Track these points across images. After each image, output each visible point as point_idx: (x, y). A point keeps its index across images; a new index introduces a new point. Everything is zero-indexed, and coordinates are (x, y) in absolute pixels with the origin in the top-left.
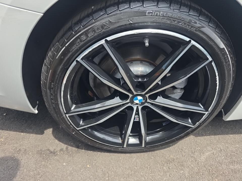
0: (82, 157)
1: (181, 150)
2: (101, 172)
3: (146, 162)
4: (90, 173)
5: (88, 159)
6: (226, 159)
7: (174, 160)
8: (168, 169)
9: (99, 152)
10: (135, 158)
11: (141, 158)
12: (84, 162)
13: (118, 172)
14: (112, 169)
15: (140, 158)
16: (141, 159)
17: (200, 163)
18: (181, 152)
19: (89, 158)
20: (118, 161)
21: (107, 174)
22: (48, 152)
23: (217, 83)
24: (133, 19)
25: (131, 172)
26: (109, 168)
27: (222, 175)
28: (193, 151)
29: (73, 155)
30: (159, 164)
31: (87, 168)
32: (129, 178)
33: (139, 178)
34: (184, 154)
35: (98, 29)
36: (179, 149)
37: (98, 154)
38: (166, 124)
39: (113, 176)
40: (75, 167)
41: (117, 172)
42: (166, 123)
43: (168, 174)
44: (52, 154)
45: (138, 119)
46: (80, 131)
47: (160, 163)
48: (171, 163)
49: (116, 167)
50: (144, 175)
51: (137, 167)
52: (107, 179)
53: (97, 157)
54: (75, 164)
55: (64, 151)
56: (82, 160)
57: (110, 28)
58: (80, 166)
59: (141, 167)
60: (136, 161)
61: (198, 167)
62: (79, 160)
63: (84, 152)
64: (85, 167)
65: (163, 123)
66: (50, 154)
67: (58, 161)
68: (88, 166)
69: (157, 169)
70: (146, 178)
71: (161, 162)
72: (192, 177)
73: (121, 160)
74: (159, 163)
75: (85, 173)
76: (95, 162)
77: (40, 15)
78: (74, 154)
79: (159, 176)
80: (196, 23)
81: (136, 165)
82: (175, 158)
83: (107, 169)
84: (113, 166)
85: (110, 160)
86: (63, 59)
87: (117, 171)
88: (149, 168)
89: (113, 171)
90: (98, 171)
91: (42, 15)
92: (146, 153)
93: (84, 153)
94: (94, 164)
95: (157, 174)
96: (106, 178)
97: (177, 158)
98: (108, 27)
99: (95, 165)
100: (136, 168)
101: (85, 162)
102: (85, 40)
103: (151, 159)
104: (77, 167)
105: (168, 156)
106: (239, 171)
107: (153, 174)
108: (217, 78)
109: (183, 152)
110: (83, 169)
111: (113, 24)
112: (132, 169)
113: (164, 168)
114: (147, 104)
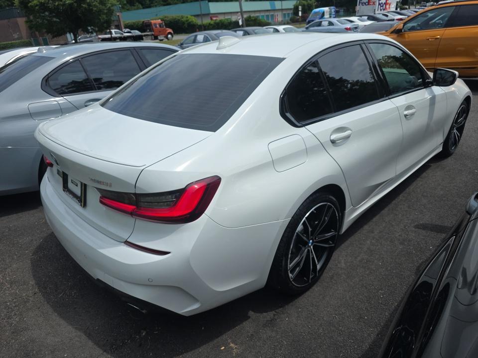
114: (314, 244)
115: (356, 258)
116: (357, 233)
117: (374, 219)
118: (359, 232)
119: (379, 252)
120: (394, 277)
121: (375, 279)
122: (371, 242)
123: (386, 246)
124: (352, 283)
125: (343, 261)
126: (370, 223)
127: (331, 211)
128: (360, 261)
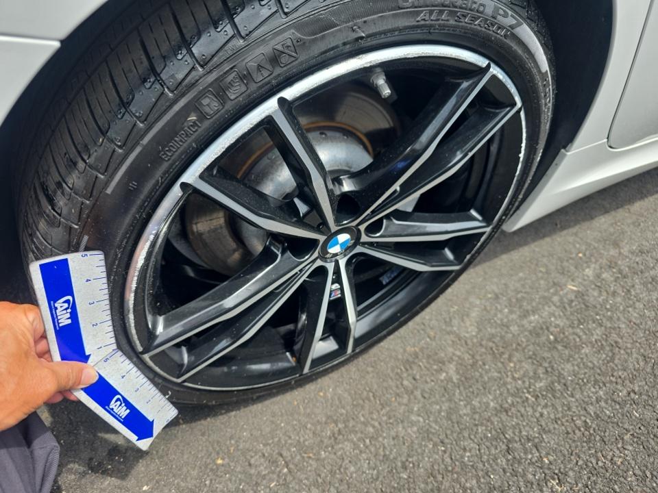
0: (189, 444)
1: (423, 326)
2: (262, 460)
3: (359, 386)
4: (234, 478)
5: (210, 442)
6: (511, 312)
7: (416, 355)
8: (414, 382)
9: (232, 411)
10: (329, 387)
11: (344, 383)
12: (202, 457)
13: (306, 440)
14: (286, 441)
15: (342, 382)
16: (347, 384)
17: (469, 342)
18: (423, 330)
19: (210, 440)
20: (292, 415)
21: (281, 459)
22: (73, 477)
23: (519, 158)
24: (365, 22)
25: (337, 426)
26: (279, 440)
27: (517, 350)
28: (448, 320)
29: (157, 452)
30: (391, 378)
31: (218, 469)
32: (339, 443)
33: (362, 432)
34: (432, 334)
35: (260, 67)
36: (418, 324)
37: (230, 417)
38: (390, 279)
39: (298, 457)
40: (182, 481)
41: (304, 442)
42: (390, 277)
43: (418, 393)
44: (88, 476)
45: (339, 292)
46: (186, 384)
47: (391, 375)
48: (413, 366)
49: (295, 430)
50: (370, 420)
51: (344, 408)
52: (286, 470)
53: (231, 428)
54: (179, 472)
55: (125, 453)
56: (193, 453)
57: (299, 60)
58: (194, 473)
59: (355, 403)
60: (335, 394)
61: (470, 352)
62: (186, 457)
63: (188, 431)
64: (212, 470)
65: (381, 279)
66: (80, 479)
67: (121, 489)
68: (220, 462)
69: (391, 391)
70: (376, 424)
71: (393, 371)
72: (466, 378)
73: (299, 407)
74: (389, 375)
75: (221, 483)
76: (233, 442)
77: (50, 46)
78: (162, 447)
79: (403, 407)
80: (506, 15)
81: (341, 402)
82: (417, 350)
83: (274, 446)
84: (286, 432)
85: (271, 419)
86: (137, 191)
87: (302, 440)
88: (372, 398)
89: (291, 444)
90: (252, 461)
91: (57, 44)
92: (351, 363)
93: (188, 433)
94: (232, 449)
95: (396, 404)
96: (283, 469)
97: (422, 349)
98: (294, 59)
99: (237, 449)
100: (344, 411)
101: (203, 455)
102: (218, 111)
103: (368, 373)
104: (189, 479)
105: (401, 350)
106: (542, 328)
107: (388, 409)
108: (523, 145)
109: (428, 330)
110: (208, 476)
111: (307, 44)
112: (335, 418)
113: (405, 383)
114: (359, 249)
115: (525, 315)
116: (565, 232)
117: (638, 206)
118: (574, 230)
119: (610, 319)
120: (627, 437)
121: (556, 420)
122: (598, 276)
123: (639, 305)
124: (467, 410)
125: (474, 314)
126: (621, 214)
127: (506, 116)
128: (535, 333)
